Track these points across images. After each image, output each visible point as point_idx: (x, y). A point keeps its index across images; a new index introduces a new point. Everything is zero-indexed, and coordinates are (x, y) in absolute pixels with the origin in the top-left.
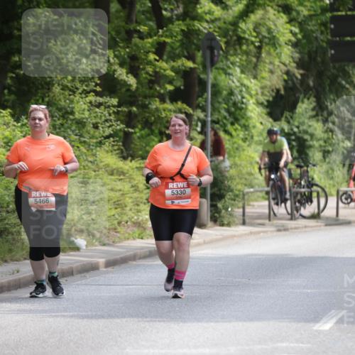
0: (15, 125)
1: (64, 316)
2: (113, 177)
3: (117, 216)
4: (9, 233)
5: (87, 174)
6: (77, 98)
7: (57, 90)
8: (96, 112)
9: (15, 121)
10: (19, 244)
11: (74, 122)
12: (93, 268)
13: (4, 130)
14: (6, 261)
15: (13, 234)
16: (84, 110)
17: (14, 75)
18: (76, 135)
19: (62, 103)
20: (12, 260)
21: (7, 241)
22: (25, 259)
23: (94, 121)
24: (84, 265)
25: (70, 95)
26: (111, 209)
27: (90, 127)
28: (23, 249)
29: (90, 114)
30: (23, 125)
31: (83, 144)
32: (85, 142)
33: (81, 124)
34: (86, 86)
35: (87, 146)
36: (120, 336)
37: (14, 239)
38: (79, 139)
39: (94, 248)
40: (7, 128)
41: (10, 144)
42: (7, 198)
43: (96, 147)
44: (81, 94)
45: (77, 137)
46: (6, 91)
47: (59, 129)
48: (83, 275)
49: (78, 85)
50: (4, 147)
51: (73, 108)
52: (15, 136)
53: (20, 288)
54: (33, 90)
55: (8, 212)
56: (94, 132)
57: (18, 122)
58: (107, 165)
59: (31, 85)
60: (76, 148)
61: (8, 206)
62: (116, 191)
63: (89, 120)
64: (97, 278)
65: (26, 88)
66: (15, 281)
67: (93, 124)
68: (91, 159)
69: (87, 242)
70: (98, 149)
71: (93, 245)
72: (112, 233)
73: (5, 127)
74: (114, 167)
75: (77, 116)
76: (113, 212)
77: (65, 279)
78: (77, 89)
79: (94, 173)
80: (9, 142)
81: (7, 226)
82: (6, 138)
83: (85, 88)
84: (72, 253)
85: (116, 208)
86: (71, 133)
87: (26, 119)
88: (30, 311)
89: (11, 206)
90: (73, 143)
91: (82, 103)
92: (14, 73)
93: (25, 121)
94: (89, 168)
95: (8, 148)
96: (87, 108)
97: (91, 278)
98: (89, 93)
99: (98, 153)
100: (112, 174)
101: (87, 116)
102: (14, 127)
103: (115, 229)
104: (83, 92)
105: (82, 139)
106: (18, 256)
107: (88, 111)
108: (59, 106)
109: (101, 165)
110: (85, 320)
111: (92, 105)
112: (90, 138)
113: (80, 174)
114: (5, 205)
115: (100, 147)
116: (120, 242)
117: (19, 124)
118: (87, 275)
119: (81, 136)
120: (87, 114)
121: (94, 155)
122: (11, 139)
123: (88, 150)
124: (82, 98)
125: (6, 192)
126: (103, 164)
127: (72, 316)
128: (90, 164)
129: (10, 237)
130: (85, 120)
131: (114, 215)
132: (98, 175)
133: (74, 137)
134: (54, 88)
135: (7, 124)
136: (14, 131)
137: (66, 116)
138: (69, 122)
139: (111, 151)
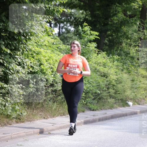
0: (107, 58)
1: (123, 131)
2: (144, 79)
3: (145, 94)
4: (103, 99)
5: (134, 77)
6: (132, 48)
7: (124, 45)
8: (139, 54)
9: (107, 56)
10: (107, 103)
11: (130, 57)
12: (135, 113)
13: (103, 59)
14: (102, 109)
15: (105, 99)
16: (134, 53)
17: (108, 39)
18: (131, 62)
19: (126, 50)
20: (104, 109)
21: (102, 102)
22: (109, 109)
23: (138, 57)
24: (131, 112)
25: (129, 47)
26: (143, 91)
27: (136, 59)
28: (108, 105)
29: (136, 54)
30: (110, 58)
31: (133, 66)
32: (134, 65)
33: (133, 58)
34: (135, 43)
35: (134, 67)
36: (144, 140)
37: (105, 101)
38: (132, 64)
39: (136, 106)
40: (104, 59)
41: (105, 65)
42: (103, 86)
43: (138, 67)
44: (133, 46)
45: (131, 63)
46: (104, 45)
47: (124, 60)
48: (130, 116)
49: (132, 43)
50: (103, 66)
51: (130, 52)
52: (107, 62)
53: (106, 120)
54: (115, 45)
55: (103, 91)
56: (138, 61)
57: (108, 57)
58: (142, 74)
59: (114, 43)
60: (130, 67)
61: (103, 89)
62: (145, 84)
63: (136, 57)
64: (136, 118)
65: (112, 44)
66: (105, 117)
67: (137, 58)
68: (136, 71)
69: (133, 103)
70: (139, 68)
71: (135, 105)
72: (143, 100)
73: (103, 58)
74: (145, 75)
75: (131, 55)
76: (144, 92)
77: (124, 117)
78: (132, 44)
79: (136, 77)
80: (105, 64)
81: (102, 96)
82: (104, 62)
83: (135, 44)
84: (127, 107)
85: (145, 91)
86: (129, 61)
87: (112, 55)
88: (110, 129)
89: (104, 89)
90: (129, 65)
91: (133, 50)
92: (108, 38)
93: (111, 56)
94: (135, 75)
95: (104, 66)
96: (135, 52)
97: (134, 117)
98: (136, 46)
99: (139, 69)
100: (144, 78)
101: (135, 55)
102: (107, 59)
103: (144, 99)
104: (134, 46)
105: (133, 64)
106: (106, 108)
107: (136, 53)
108: (124, 51)
109: (140, 74)
110: (131, 133)
111: (137, 51)
112: (136, 63)
113: (131, 77)
114: (102, 88)
115: (140, 67)
116: (146, 104)
117: (109, 58)
118: (132, 116)
119: (132, 63)
120: (135, 54)
121: (137, 70)
122: (105, 63)
123: (135, 68)
124: (133, 48)
125: (103, 83)
126: (140, 73)
127: (126, 132)
128: (135, 74)
129: (103, 100)
130: (134, 57)
131: (144, 94)
132: (138, 78)
133: (129, 63)
134: (123, 44)
135: (104, 57)
136: (107, 60)
137: (127, 55)
138: (128, 57)
139: (144, 69)
